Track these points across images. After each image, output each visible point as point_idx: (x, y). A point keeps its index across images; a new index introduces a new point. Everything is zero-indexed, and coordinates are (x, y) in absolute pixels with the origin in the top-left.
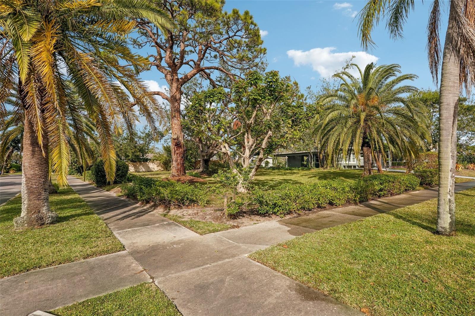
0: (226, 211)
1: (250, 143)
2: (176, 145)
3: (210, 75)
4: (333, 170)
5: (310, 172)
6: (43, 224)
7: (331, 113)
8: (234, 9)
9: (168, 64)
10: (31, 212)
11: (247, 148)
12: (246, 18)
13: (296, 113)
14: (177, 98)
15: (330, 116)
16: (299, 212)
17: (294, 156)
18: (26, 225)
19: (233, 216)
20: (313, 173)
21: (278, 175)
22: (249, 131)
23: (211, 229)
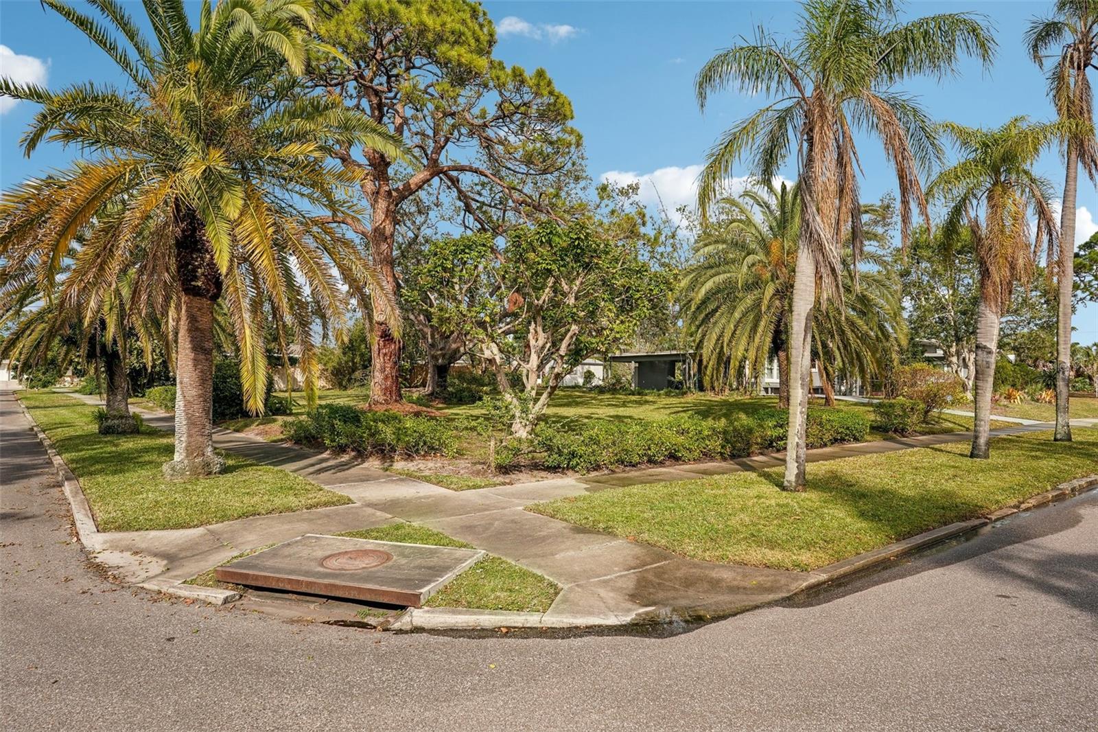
0: (493, 459)
1: (541, 343)
2: (382, 337)
3: (458, 181)
4: (735, 397)
5: (682, 400)
6: (210, 473)
7: (712, 280)
8: (514, 67)
9: (369, 160)
10: (192, 454)
11: (533, 351)
12: (538, 85)
13: (629, 287)
14: (388, 232)
15: (709, 285)
16: (613, 467)
17: (652, 363)
18: (188, 473)
19: (504, 469)
20: (688, 403)
21: (609, 405)
22: (539, 319)
23: (471, 484)
